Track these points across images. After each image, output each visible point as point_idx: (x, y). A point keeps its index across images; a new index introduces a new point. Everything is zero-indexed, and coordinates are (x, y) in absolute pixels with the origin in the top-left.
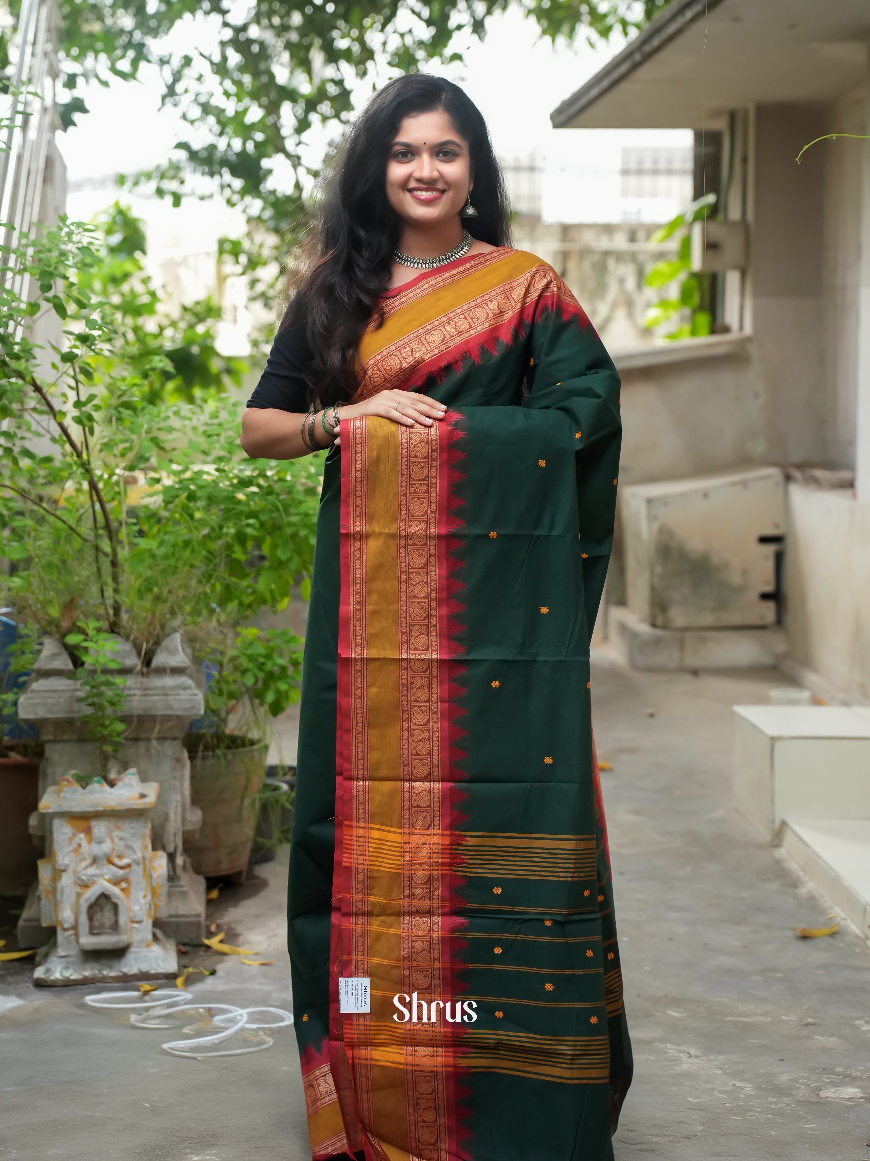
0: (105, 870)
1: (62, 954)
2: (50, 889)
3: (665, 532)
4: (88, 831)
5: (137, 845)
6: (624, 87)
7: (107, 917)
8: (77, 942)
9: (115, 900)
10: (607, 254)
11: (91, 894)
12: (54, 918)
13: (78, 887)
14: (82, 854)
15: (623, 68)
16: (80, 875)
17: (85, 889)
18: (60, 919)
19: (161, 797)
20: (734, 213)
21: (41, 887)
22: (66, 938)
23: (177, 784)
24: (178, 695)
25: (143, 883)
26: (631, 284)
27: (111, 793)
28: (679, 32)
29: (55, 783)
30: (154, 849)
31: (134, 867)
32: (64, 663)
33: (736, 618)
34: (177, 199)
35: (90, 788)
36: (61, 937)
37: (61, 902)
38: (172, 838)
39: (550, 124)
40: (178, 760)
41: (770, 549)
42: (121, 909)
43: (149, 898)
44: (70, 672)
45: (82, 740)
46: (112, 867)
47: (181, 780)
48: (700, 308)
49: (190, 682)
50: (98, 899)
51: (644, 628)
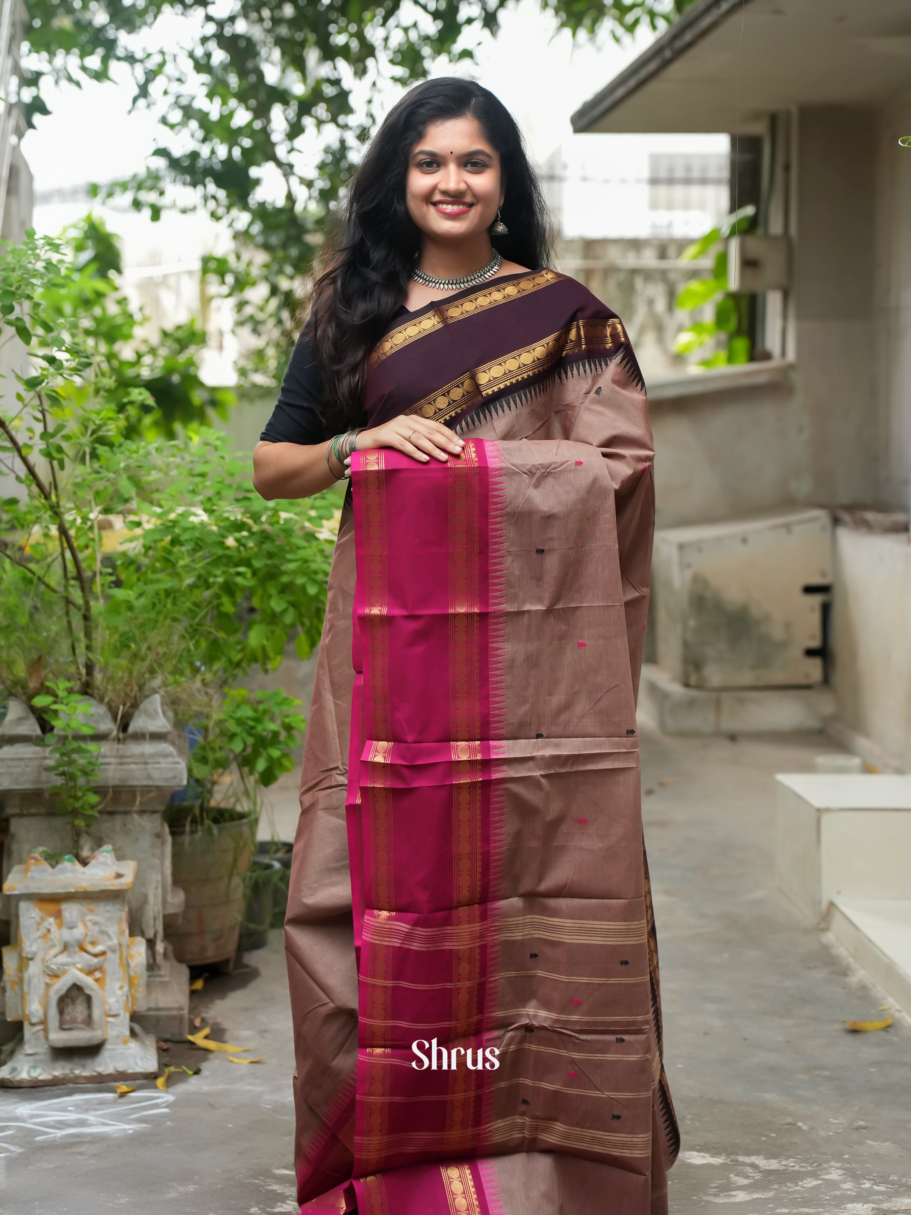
0: (77, 959)
1: (30, 1051)
2: (16, 979)
3: (699, 580)
4: (58, 915)
5: (112, 930)
6: (653, 87)
7: (78, 1010)
8: (47, 1038)
9: (88, 992)
10: (634, 272)
11: (61, 985)
12: (20, 1012)
13: (47, 976)
14: (52, 940)
15: (652, 66)
16: (49, 963)
17: (55, 980)
18: (27, 1012)
19: (139, 875)
20: (776, 227)
21: (6, 977)
22: (34, 1034)
23: (157, 862)
24: (158, 763)
25: (120, 973)
26: (661, 305)
27: (84, 873)
28: (714, 26)
29: (21, 862)
30: (132, 934)
31: (109, 955)
32: (31, 727)
33: (779, 677)
34: (156, 213)
35: (60, 866)
36: (28, 1032)
37: (29, 994)
38: (152, 922)
39: (570, 128)
40: (158, 836)
41: (816, 600)
42: (95, 1001)
43: (126, 989)
44: (38, 737)
45: (51, 814)
46: (84, 954)
47: (162, 857)
48: (738, 333)
49: (170, 749)
50: (69, 990)
51: (676, 689)
